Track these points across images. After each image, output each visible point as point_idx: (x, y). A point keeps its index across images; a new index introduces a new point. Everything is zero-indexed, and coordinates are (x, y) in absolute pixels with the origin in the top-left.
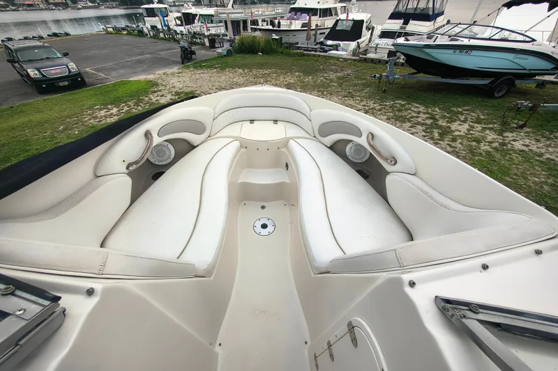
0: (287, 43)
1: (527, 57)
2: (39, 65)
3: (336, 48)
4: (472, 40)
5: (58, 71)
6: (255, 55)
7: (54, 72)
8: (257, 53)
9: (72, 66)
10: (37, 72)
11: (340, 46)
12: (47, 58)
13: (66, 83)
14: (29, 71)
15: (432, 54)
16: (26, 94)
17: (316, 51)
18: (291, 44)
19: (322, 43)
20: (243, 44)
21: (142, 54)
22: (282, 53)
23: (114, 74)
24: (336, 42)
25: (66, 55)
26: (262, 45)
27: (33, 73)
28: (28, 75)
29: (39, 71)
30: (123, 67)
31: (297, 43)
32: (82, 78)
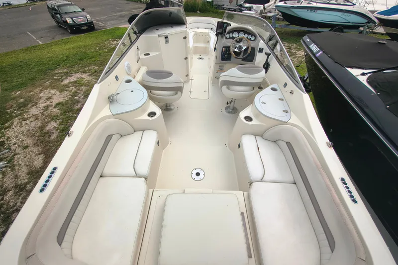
0: (216, 5)
1: (350, 15)
2: (71, 15)
3: (250, 9)
4: (318, 4)
5: (81, 20)
6: (195, 13)
7: (80, 20)
8: (196, 12)
9: (88, 16)
10: (71, 20)
11: (253, 8)
12: (75, 12)
13: (86, 28)
14: (67, 19)
15: (295, 12)
16: (64, 34)
17: (235, 11)
18: (219, 5)
19: (241, 6)
20: (187, 5)
21: (122, 11)
22: (213, 12)
23: (108, 23)
24: (251, 5)
25: (83, 10)
26: (200, 5)
27: (69, 20)
28: (66, 22)
29: (72, 19)
30: (113, 20)
31: (224, 5)
32: (93, 24)
